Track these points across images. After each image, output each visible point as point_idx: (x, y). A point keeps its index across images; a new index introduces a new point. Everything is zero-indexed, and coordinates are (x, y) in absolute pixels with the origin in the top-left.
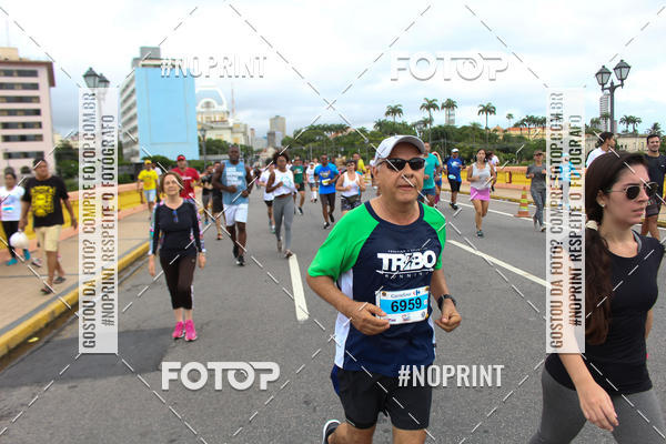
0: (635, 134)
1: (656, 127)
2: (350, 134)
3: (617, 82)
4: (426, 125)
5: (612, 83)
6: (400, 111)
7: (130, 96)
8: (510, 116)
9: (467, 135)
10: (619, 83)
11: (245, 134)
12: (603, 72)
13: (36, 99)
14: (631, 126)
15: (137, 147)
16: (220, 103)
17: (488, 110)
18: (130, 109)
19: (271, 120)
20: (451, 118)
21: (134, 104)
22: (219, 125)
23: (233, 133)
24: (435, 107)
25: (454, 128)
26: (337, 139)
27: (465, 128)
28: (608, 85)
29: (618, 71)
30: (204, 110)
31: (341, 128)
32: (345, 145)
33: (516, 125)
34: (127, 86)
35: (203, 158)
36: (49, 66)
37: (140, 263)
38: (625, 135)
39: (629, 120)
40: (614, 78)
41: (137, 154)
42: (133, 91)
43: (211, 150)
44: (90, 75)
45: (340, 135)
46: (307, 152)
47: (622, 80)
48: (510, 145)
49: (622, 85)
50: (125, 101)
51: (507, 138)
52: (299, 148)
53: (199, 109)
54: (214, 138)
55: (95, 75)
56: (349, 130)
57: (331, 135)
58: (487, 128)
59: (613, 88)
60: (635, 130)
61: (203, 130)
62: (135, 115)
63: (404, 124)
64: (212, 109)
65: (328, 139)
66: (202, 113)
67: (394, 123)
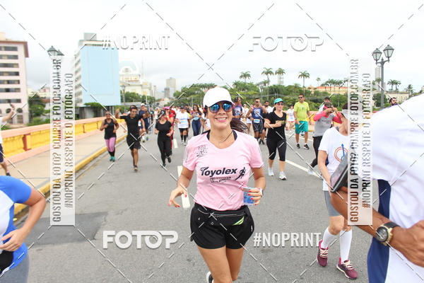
0: (397, 91)
1: (410, 87)
3: (385, 59)
4: (265, 85)
5: (382, 59)
6: (249, 76)
8: (318, 79)
9: (291, 91)
10: (387, 59)
11: (150, 89)
12: (377, 52)
13: (17, 65)
14: (394, 86)
15: (81, 97)
16: (135, 69)
17: (304, 75)
19: (167, 80)
20: (281, 80)
22: (134, 83)
23: (142, 88)
24: (271, 73)
25: (284, 87)
27: (290, 87)
28: (380, 61)
29: (386, 52)
30: (124, 73)
31: (211, 86)
33: (322, 85)
35: (123, 104)
36: (25, 44)
37: (83, 171)
38: (391, 92)
39: (393, 83)
40: (383, 56)
41: (81, 101)
42: (79, 61)
43: (129, 99)
44: (52, 50)
46: (190, 101)
47: (389, 57)
48: (319, 97)
49: (389, 61)
51: (317, 93)
52: (185, 98)
53: (121, 73)
54: (130, 91)
55: (55, 51)
58: (304, 87)
59: (383, 63)
60: (397, 89)
61: (124, 86)
62: (80, 76)
63: (251, 84)
64: (129, 73)
66: (123, 75)
67: (245, 83)
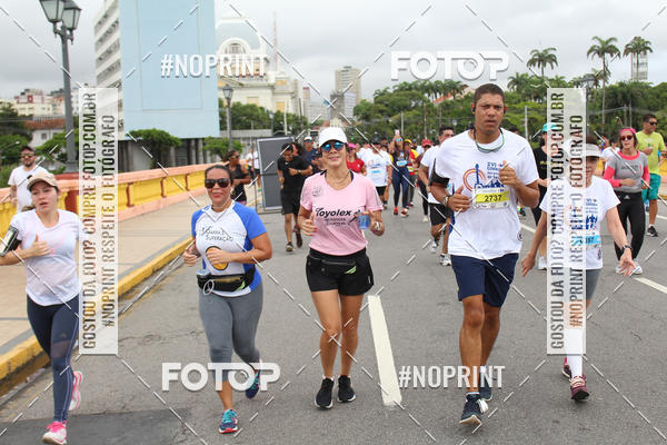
2: (467, 97)
4: (596, 84)
6: (552, 59)
7: (109, 33)
16: (255, 45)
18: (109, 52)
19: (337, 73)
20: (641, 69)
21: (116, 46)
22: (254, 82)
23: (274, 94)
24: (613, 50)
25: (647, 87)
26: (446, 106)
31: (452, 87)
32: (459, 115)
34: (106, 16)
35: (225, 134)
43: (239, 121)
45: (451, 98)
50: (101, 40)
52: (383, 119)
54: (244, 102)
56: (466, 92)
57: (435, 99)
61: (228, 89)
62: (118, 63)
65: (430, 106)
67: (541, 79)
